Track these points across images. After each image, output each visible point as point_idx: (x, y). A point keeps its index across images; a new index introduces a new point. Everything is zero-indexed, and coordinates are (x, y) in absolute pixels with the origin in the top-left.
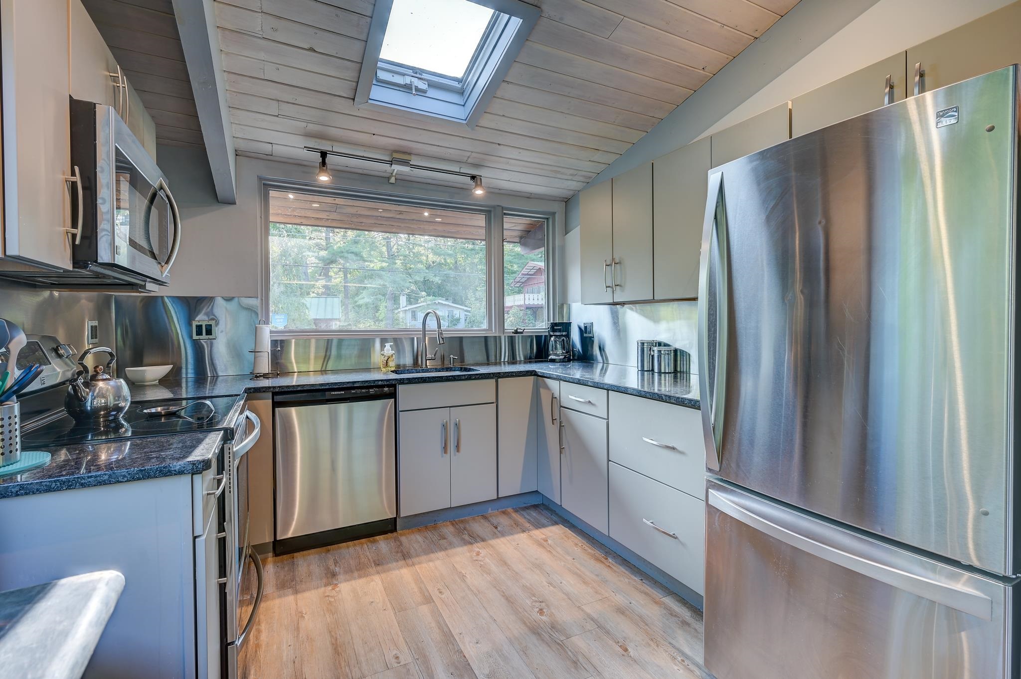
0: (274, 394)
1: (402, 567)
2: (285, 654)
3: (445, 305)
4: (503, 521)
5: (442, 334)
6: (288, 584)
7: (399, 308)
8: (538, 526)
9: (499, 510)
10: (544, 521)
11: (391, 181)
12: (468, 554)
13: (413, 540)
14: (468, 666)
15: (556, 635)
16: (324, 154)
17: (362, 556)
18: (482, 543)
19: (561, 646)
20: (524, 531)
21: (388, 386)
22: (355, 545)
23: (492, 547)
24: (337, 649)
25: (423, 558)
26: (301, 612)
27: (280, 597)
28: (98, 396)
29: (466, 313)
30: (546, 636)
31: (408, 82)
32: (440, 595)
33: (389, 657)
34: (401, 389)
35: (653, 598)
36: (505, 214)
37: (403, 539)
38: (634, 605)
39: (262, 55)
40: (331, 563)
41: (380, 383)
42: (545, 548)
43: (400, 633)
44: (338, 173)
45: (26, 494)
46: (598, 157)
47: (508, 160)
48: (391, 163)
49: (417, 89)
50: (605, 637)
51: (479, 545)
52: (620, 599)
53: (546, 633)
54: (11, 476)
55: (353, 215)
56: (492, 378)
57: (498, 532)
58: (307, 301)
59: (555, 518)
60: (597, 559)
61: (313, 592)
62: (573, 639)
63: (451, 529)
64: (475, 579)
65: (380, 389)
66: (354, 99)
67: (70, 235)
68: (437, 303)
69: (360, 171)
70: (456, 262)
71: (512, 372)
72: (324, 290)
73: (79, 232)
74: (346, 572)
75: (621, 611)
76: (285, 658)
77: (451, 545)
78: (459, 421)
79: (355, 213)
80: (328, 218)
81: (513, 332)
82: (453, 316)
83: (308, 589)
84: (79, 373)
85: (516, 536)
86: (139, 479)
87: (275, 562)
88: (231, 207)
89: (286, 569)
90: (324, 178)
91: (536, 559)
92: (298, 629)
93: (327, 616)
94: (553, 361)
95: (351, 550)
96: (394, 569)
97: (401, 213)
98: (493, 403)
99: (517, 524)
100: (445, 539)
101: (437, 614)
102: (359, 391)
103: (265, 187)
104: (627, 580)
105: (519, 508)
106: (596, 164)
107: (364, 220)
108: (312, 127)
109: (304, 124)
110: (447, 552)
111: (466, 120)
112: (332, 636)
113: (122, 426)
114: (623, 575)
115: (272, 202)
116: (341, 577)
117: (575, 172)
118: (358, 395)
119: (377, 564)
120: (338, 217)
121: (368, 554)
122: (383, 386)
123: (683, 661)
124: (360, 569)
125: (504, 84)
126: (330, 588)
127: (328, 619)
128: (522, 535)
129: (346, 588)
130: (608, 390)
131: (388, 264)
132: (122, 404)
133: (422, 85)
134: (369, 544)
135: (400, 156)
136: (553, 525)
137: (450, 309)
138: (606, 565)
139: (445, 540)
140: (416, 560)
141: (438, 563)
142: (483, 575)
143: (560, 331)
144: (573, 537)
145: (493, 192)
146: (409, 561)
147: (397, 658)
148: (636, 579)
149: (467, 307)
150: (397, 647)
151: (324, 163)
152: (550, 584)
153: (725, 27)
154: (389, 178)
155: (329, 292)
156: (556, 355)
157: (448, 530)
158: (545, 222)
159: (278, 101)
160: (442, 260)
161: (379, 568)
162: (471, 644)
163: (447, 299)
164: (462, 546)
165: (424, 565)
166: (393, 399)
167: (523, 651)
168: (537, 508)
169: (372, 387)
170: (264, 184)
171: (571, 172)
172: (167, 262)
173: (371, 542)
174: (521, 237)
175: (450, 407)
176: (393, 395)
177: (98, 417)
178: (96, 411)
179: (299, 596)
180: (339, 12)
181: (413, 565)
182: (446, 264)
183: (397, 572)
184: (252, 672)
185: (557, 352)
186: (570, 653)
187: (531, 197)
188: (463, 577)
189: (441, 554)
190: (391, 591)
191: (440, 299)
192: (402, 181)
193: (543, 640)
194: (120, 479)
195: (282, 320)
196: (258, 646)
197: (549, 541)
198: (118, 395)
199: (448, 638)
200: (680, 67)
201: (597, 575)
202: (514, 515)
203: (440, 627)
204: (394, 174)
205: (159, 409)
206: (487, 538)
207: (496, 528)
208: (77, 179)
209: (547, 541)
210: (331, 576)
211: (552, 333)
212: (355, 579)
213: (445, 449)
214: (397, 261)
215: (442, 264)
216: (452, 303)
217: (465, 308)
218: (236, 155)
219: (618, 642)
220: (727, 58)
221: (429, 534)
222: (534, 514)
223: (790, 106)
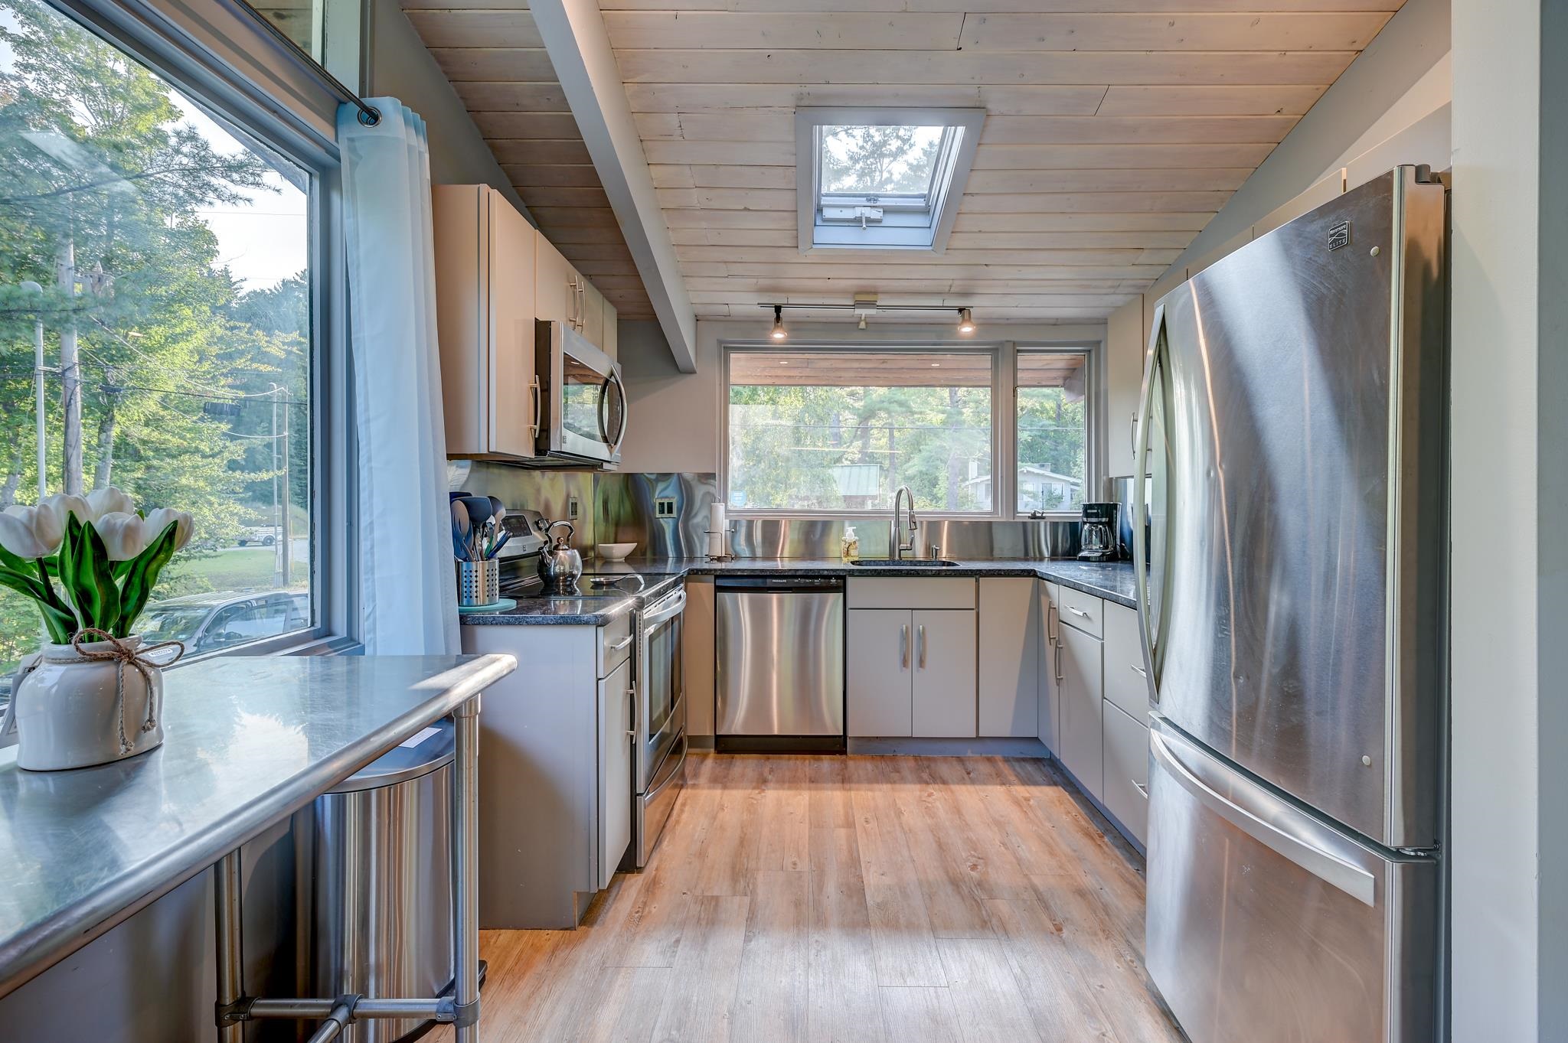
0: (717, 577)
1: (836, 789)
2: (697, 835)
3: (1038, 474)
4: (984, 768)
5: (914, 516)
6: (721, 781)
7: (967, 480)
8: (1027, 781)
9: (984, 755)
10: (1038, 777)
11: (860, 327)
12: (918, 793)
13: (859, 766)
14: (861, 892)
15: (978, 893)
16: (778, 309)
17: (800, 771)
18: (941, 786)
19: (978, 904)
20: (1003, 784)
21: (837, 577)
22: (797, 759)
23: (952, 792)
24: (743, 842)
25: (865, 786)
26: (723, 806)
27: (709, 788)
28: (559, 563)
29: (1073, 487)
30: (966, 891)
31: (859, 215)
32: (864, 824)
33: (788, 863)
34: (850, 581)
35: (1139, 892)
36: (1018, 351)
37: (851, 764)
38: (1106, 892)
39: (704, 225)
40: (767, 770)
41: (826, 573)
42: (1021, 806)
43: (807, 846)
44: (796, 326)
45: (497, 624)
46: (1143, 258)
47: (1007, 282)
48: (854, 306)
49: (868, 220)
50: (1040, 911)
51: (936, 786)
52: (1089, 882)
53: (966, 887)
54: (491, 612)
55: (828, 370)
56: (971, 576)
57: (969, 777)
58: (836, 472)
59: (1056, 778)
60: (1088, 834)
61: (740, 791)
62: (998, 902)
63: (912, 763)
64: (913, 817)
65: (827, 580)
66: (797, 247)
67: (533, 430)
68: (1025, 471)
69: (824, 320)
70: (1059, 406)
71: (1000, 570)
72: (860, 456)
73: (537, 427)
74: (777, 782)
75: (1081, 893)
76: (696, 837)
77: (903, 780)
78: (923, 628)
79: (830, 367)
80: (801, 375)
81: (1029, 517)
82: (1051, 493)
83: (736, 788)
84: (546, 543)
85: (990, 787)
86: (561, 624)
87: (715, 759)
88: (693, 376)
89: (723, 766)
90: (779, 336)
91: (1002, 816)
92: (714, 818)
93: (745, 814)
94: (1086, 559)
95: (792, 763)
96: (827, 789)
97: (884, 361)
98: (973, 609)
99: (999, 775)
100: (898, 772)
101: (852, 841)
102: (803, 580)
103: (726, 349)
104: (1114, 865)
105: (1013, 758)
106: (1147, 267)
107: (842, 374)
108: (763, 282)
109: (755, 280)
110: (894, 785)
111: (931, 245)
112: (743, 831)
113: (576, 591)
114: (1112, 859)
115: (732, 365)
116: (772, 785)
117: (1116, 283)
118: (802, 585)
119: (812, 781)
120: (812, 374)
121: (807, 769)
122: (829, 577)
123: (1132, 962)
124: (793, 782)
125: (967, 198)
126: (757, 792)
127: (745, 817)
128: (999, 787)
129: (772, 797)
130: (1103, 599)
131: (945, 415)
132: (575, 572)
133: (875, 214)
134: (812, 761)
135: (865, 297)
136: (1049, 785)
137: (1047, 481)
138: (1096, 843)
139: (898, 774)
140: (853, 786)
141: (878, 794)
142: (924, 817)
143: (1097, 515)
144: (1069, 804)
145: (987, 324)
146: (847, 786)
147: (795, 864)
148: (1130, 867)
149: (1075, 477)
150: (799, 856)
151: (778, 318)
152: (1004, 844)
153: (1287, 53)
154: (858, 323)
155: (868, 459)
156: (1091, 550)
157: (907, 766)
158: (1086, 356)
159: (725, 262)
160: (1037, 404)
161: (813, 785)
162: (875, 874)
163: (1043, 466)
164: (915, 783)
165: (863, 793)
166: (842, 594)
167: (930, 896)
168: (1039, 763)
169: (816, 577)
170: (724, 348)
171: (1109, 283)
172: (616, 444)
173: (815, 759)
174: (1065, 379)
175: (912, 609)
176: (842, 589)
177: (558, 582)
178: (557, 576)
179: (727, 792)
180: (763, 169)
181: (850, 790)
182: (1043, 410)
183: (830, 793)
184: (667, 840)
185: (1093, 548)
186: (984, 912)
187: (1058, 323)
188: (899, 813)
189: (886, 787)
190: (814, 808)
191: (1029, 466)
192: (873, 325)
193: (959, 893)
194: (549, 622)
195: (741, 498)
196: (678, 822)
197: (1032, 801)
198: (572, 565)
199: (854, 862)
200: (1236, 120)
201: (1075, 851)
202: (1001, 764)
203: (850, 851)
204: (863, 318)
205: (602, 579)
206: (950, 781)
207: (969, 773)
208: (538, 386)
209: (1029, 800)
210: (762, 782)
211: (1085, 519)
212: (784, 789)
213: (904, 663)
214: (964, 410)
215: (1037, 410)
216: (1052, 471)
217: (1072, 480)
218: (697, 320)
219: (1054, 920)
220: (1317, 89)
221: (882, 765)
222: (1030, 769)
223: (1344, 177)
